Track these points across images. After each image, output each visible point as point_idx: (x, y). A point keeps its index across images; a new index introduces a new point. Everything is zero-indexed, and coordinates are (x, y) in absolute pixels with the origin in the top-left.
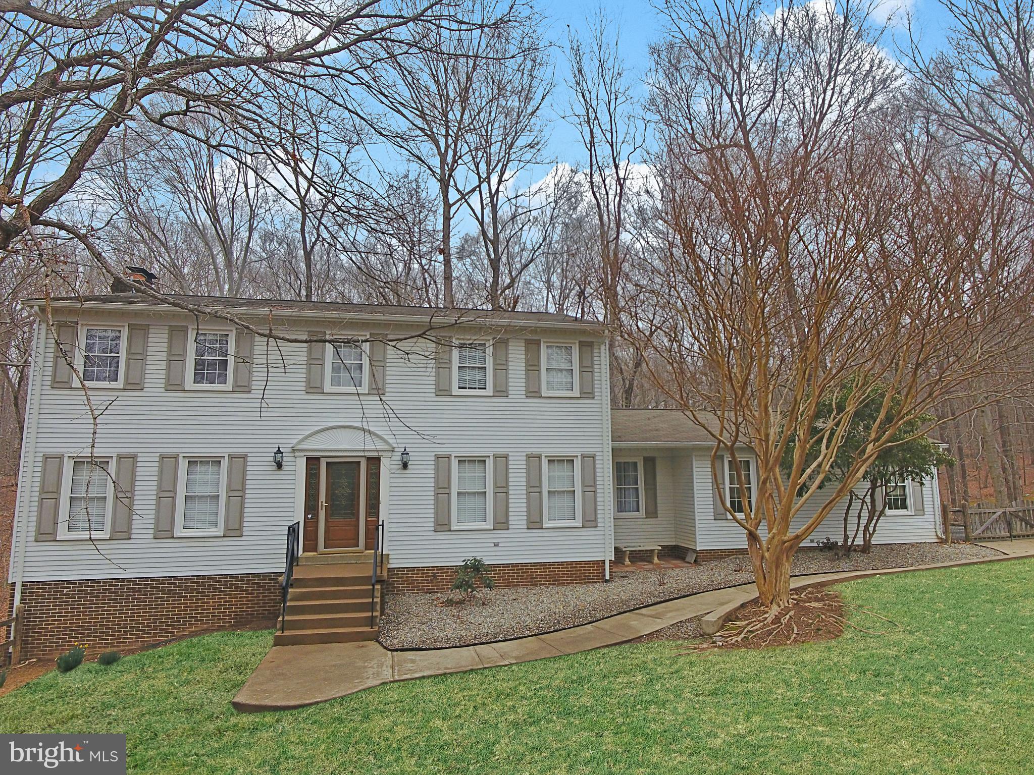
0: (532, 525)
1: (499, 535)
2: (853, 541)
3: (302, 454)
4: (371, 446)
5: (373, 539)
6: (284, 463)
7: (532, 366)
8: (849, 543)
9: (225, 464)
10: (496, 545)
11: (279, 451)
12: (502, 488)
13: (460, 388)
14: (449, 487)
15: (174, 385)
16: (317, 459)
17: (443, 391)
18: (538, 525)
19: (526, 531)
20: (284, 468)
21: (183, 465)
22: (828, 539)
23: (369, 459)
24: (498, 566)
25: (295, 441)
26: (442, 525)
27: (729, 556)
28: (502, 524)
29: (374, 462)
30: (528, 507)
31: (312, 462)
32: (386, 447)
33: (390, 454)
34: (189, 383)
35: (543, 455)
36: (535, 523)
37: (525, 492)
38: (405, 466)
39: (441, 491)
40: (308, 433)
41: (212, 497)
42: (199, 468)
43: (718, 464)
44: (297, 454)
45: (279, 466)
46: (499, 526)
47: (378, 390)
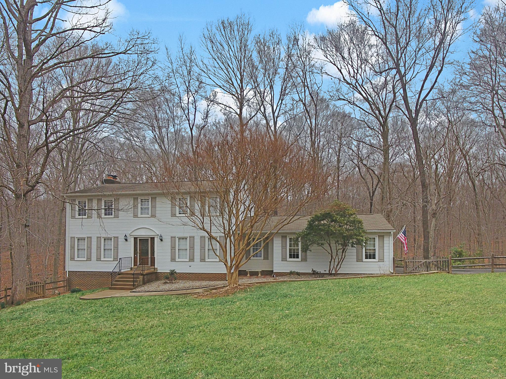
0: (202, 260)
1: (191, 263)
3: (133, 236)
4: (151, 234)
5: (153, 263)
10: (190, 266)
12: (192, 248)
13: (179, 214)
16: (137, 238)
19: (200, 262)
20: (128, 241)
23: (151, 238)
24: (191, 273)
25: (130, 233)
26: (173, 259)
28: (192, 260)
33: (157, 236)
38: (162, 240)
39: (173, 248)
40: (133, 230)
43: (284, 239)
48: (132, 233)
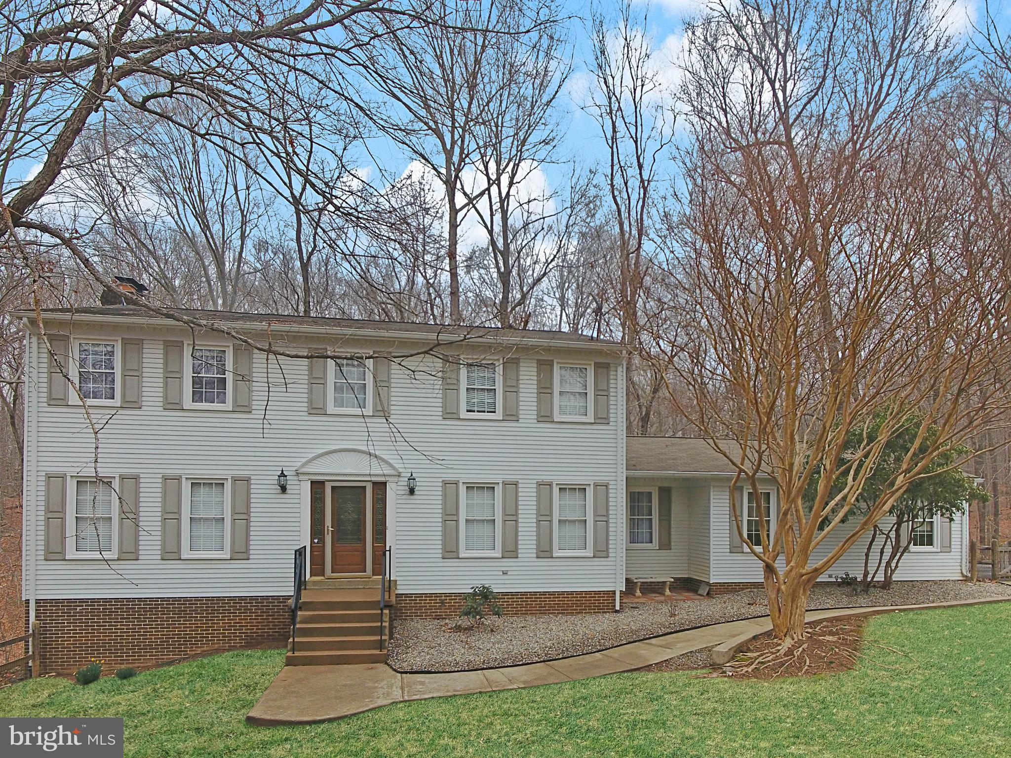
0: (542, 554)
1: (508, 563)
2: (873, 577)
3: (307, 477)
4: (377, 471)
5: (380, 566)
6: (288, 487)
7: (545, 389)
8: (869, 579)
9: (228, 486)
10: (505, 573)
11: (283, 475)
12: (512, 516)
13: (468, 411)
14: (457, 514)
15: (172, 404)
16: (322, 483)
17: (450, 414)
18: (548, 554)
19: (535, 560)
20: (288, 491)
21: (186, 487)
22: (847, 575)
23: (375, 484)
24: (507, 594)
25: (299, 464)
26: (450, 552)
27: (743, 589)
28: (510, 552)
29: (380, 487)
30: (538, 536)
31: (317, 486)
32: (393, 472)
33: (396, 479)
34: (188, 403)
35: (554, 483)
36: (544, 552)
37: (535, 520)
38: (412, 491)
39: (450, 518)
40: (311, 456)
41: (217, 520)
42: (202, 490)
43: (737, 495)
44: (301, 477)
45: (284, 489)
46: (507, 554)
47: (383, 412)
48: (306, 464)
